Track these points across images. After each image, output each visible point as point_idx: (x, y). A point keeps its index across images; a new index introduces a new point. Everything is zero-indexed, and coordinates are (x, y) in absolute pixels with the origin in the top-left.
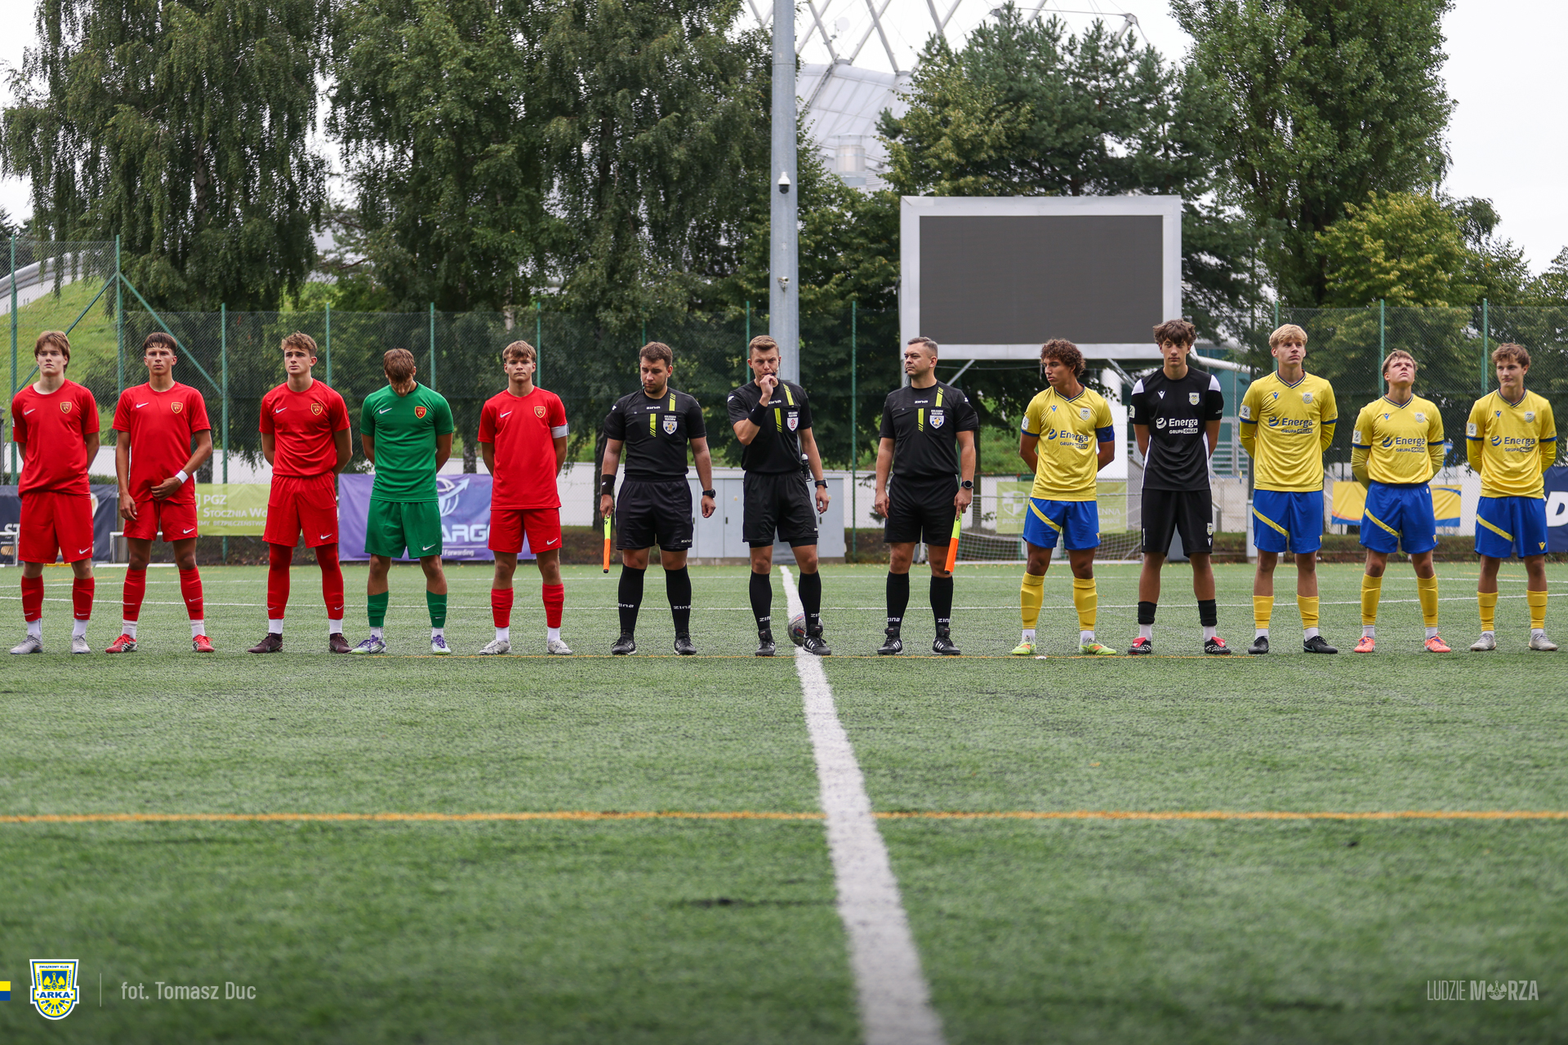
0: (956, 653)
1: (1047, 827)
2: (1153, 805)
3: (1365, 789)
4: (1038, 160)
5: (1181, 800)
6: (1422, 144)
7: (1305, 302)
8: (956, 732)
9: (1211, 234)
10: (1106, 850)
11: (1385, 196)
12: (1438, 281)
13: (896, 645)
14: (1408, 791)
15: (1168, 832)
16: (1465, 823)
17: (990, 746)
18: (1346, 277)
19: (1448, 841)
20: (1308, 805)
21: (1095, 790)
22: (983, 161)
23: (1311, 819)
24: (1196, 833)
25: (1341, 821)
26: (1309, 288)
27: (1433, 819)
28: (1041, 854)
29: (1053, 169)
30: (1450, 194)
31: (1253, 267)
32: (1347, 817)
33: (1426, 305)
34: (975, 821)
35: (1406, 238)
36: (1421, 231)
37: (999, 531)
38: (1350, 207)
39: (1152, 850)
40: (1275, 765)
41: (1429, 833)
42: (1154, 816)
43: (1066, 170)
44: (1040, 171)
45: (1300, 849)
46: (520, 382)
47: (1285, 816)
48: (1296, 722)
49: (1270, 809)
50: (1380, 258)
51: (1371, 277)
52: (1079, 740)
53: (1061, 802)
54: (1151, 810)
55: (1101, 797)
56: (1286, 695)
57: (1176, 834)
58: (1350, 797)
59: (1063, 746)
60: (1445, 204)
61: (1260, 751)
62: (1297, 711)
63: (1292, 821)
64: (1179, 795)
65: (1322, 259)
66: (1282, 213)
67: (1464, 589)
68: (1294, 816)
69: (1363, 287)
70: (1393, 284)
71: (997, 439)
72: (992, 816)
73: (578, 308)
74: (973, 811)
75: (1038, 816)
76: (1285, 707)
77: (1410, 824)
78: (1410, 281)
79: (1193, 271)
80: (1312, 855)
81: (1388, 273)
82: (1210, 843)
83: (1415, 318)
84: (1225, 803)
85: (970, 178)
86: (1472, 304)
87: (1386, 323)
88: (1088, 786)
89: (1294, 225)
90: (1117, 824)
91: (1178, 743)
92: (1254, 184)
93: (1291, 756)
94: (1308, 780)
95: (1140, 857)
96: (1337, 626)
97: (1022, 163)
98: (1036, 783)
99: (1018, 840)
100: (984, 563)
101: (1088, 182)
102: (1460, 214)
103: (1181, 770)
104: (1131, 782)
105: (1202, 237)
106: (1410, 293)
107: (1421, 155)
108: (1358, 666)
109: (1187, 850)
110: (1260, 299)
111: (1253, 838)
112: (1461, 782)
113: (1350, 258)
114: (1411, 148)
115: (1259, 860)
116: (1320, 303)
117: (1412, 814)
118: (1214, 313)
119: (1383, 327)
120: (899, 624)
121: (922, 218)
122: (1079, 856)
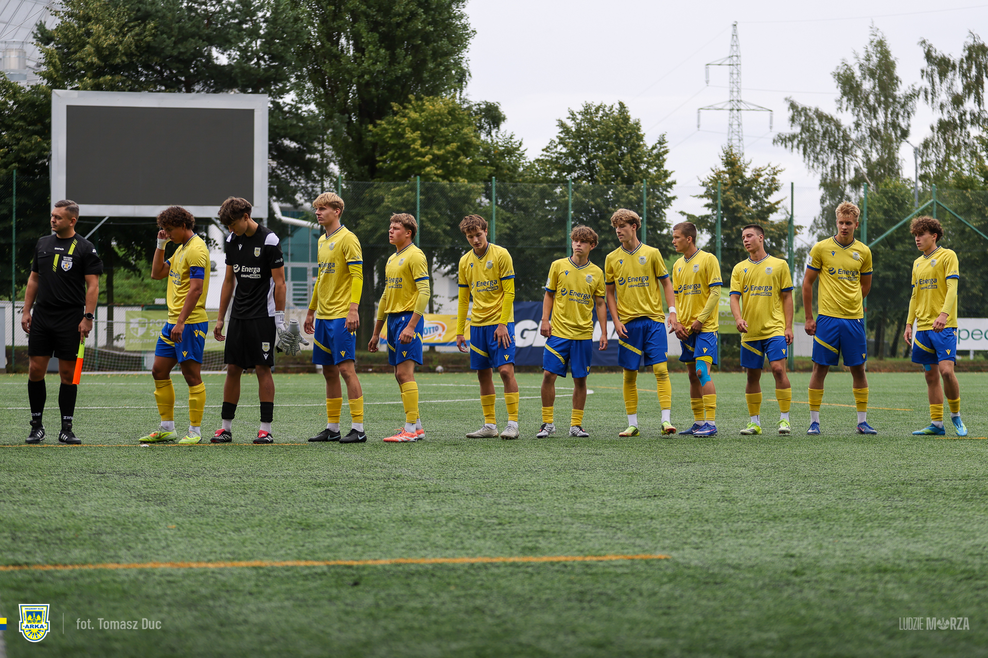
0: (78, 443)
1: (127, 575)
2: (212, 557)
3: (371, 542)
4: (159, 65)
5: (233, 553)
6: (448, 61)
7: (361, 177)
8: (69, 504)
9: (292, 125)
10: (169, 592)
11: (422, 99)
12: (460, 163)
14: (403, 544)
15: (219, 577)
16: (441, 567)
17: (95, 514)
18: (392, 159)
19: (426, 580)
20: (329, 554)
21: (168, 546)
22: (118, 64)
23: (328, 566)
24: (241, 579)
25: (350, 567)
26: (367, 167)
27: (418, 564)
28: (117, 596)
29: (171, 72)
30: (469, 98)
31: (323, 150)
32: (355, 563)
33: (451, 181)
34: (72, 571)
35: (436, 131)
36: (447, 125)
37: (127, 349)
38: (395, 106)
39: (203, 591)
40: (308, 525)
41: (413, 575)
42: (211, 566)
43: (181, 73)
44: (161, 73)
45: (316, 588)
47: (310, 563)
48: (329, 493)
49: (299, 558)
50: (417, 145)
51: (410, 159)
52: (163, 509)
53: (141, 556)
54: (210, 561)
55: (173, 552)
56: (326, 473)
57: (224, 578)
58: (359, 549)
59: (150, 513)
60: (465, 106)
61: (299, 515)
62: (331, 485)
63: (314, 567)
64: (232, 549)
65: (375, 145)
66: (345, 110)
67: (472, 392)
68: (316, 563)
69: (404, 166)
70: (427, 164)
71: (128, 278)
72: (86, 568)
74: (71, 564)
75: (121, 567)
76: (323, 482)
77: (400, 568)
78: (440, 163)
79: (276, 152)
80: (323, 593)
81: (424, 157)
82: (249, 585)
83: (442, 190)
84: (265, 555)
85: (109, 77)
86: (485, 181)
87: (421, 194)
88: (163, 544)
89: (354, 119)
90: (182, 571)
91: (237, 510)
92: (324, 87)
93: (321, 518)
94: (331, 536)
95: (195, 596)
96: (373, 421)
97: (147, 67)
98: (124, 542)
99: (103, 586)
100: (115, 373)
101: (198, 82)
102: (476, 114)
103: (237, 530)
104: (197, 540)
105: (285, 128)
106: (439, 172)
107: (448, 70)
108: (384, 450)
109: (231, 590)
110: (329, 174)
111: (282, 581)
112: (443, 536)
113: (394, 145)
114: (441, 64)
115: (283, 597)
116: (373, 178)
117: (402, 561)
118: (293, 184)
119: (419, 197)
120: (40, 418)
121: (69, 107)
122: (147, 597)
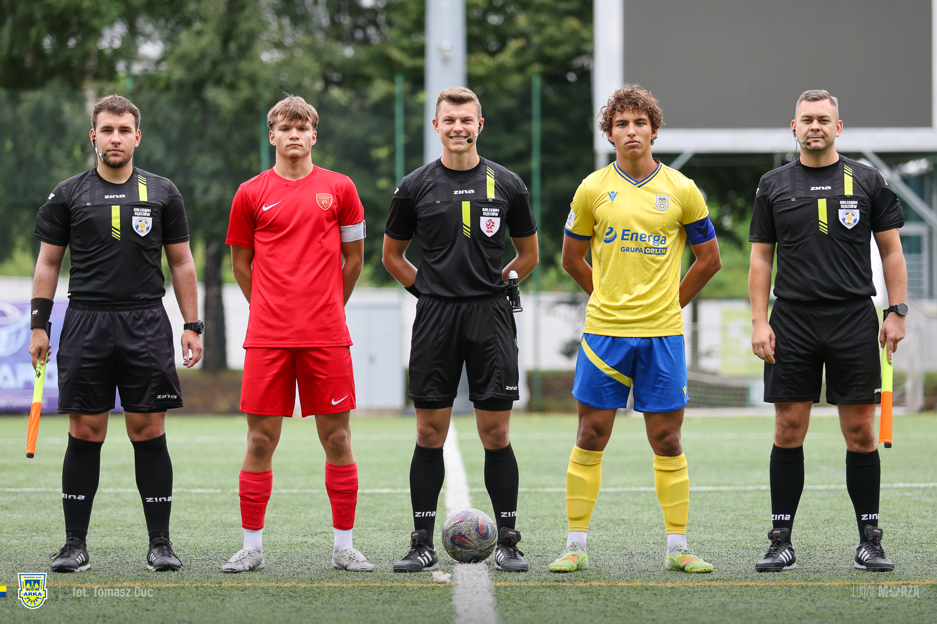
13: (784, 556)
46: (294, 159)
73: (181, 85)
120: (789, 524)
